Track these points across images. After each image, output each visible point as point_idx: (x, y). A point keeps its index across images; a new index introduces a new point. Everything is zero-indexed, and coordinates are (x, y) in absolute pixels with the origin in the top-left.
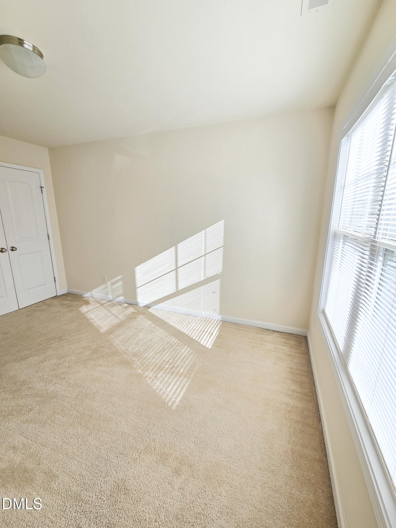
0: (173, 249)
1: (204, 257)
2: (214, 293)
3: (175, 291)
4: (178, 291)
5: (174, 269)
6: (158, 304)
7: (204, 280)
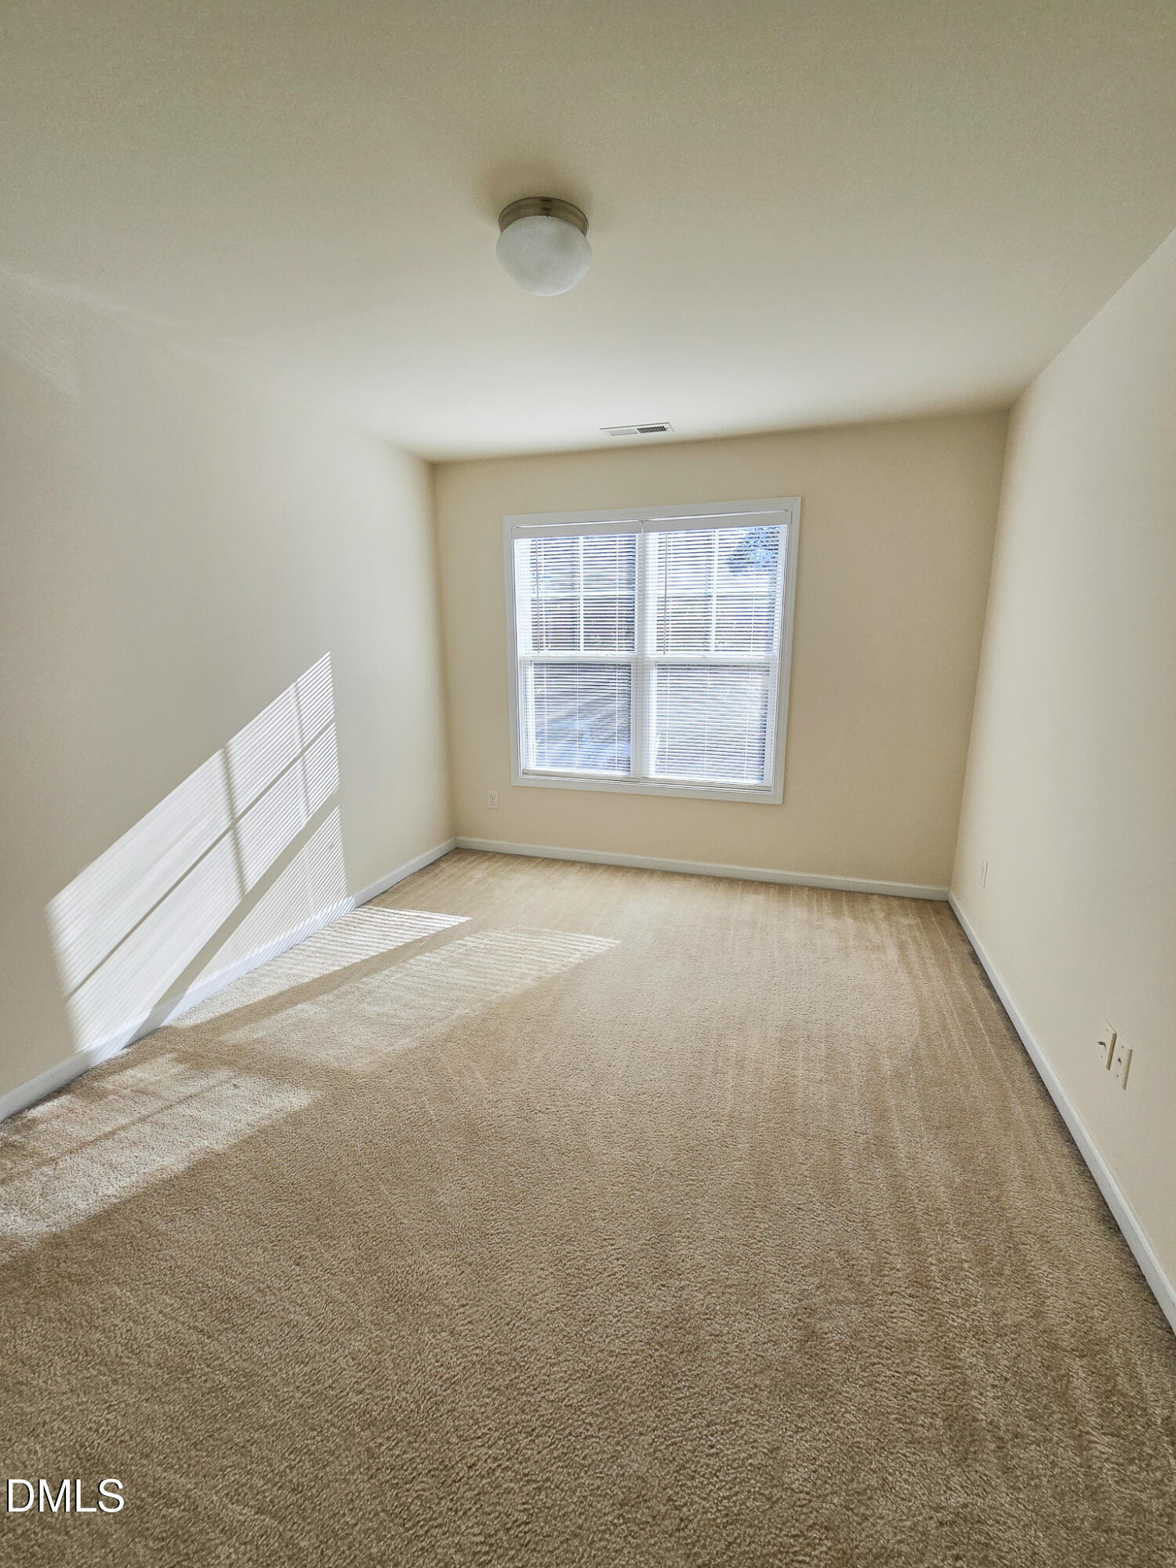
0: (216, 760)
1: (301, 759)
2: (331, 847)
3: (238, 903)
4: (248, 895)
5: (226, 827)
6: (186, 990)
7: (307, 824)
